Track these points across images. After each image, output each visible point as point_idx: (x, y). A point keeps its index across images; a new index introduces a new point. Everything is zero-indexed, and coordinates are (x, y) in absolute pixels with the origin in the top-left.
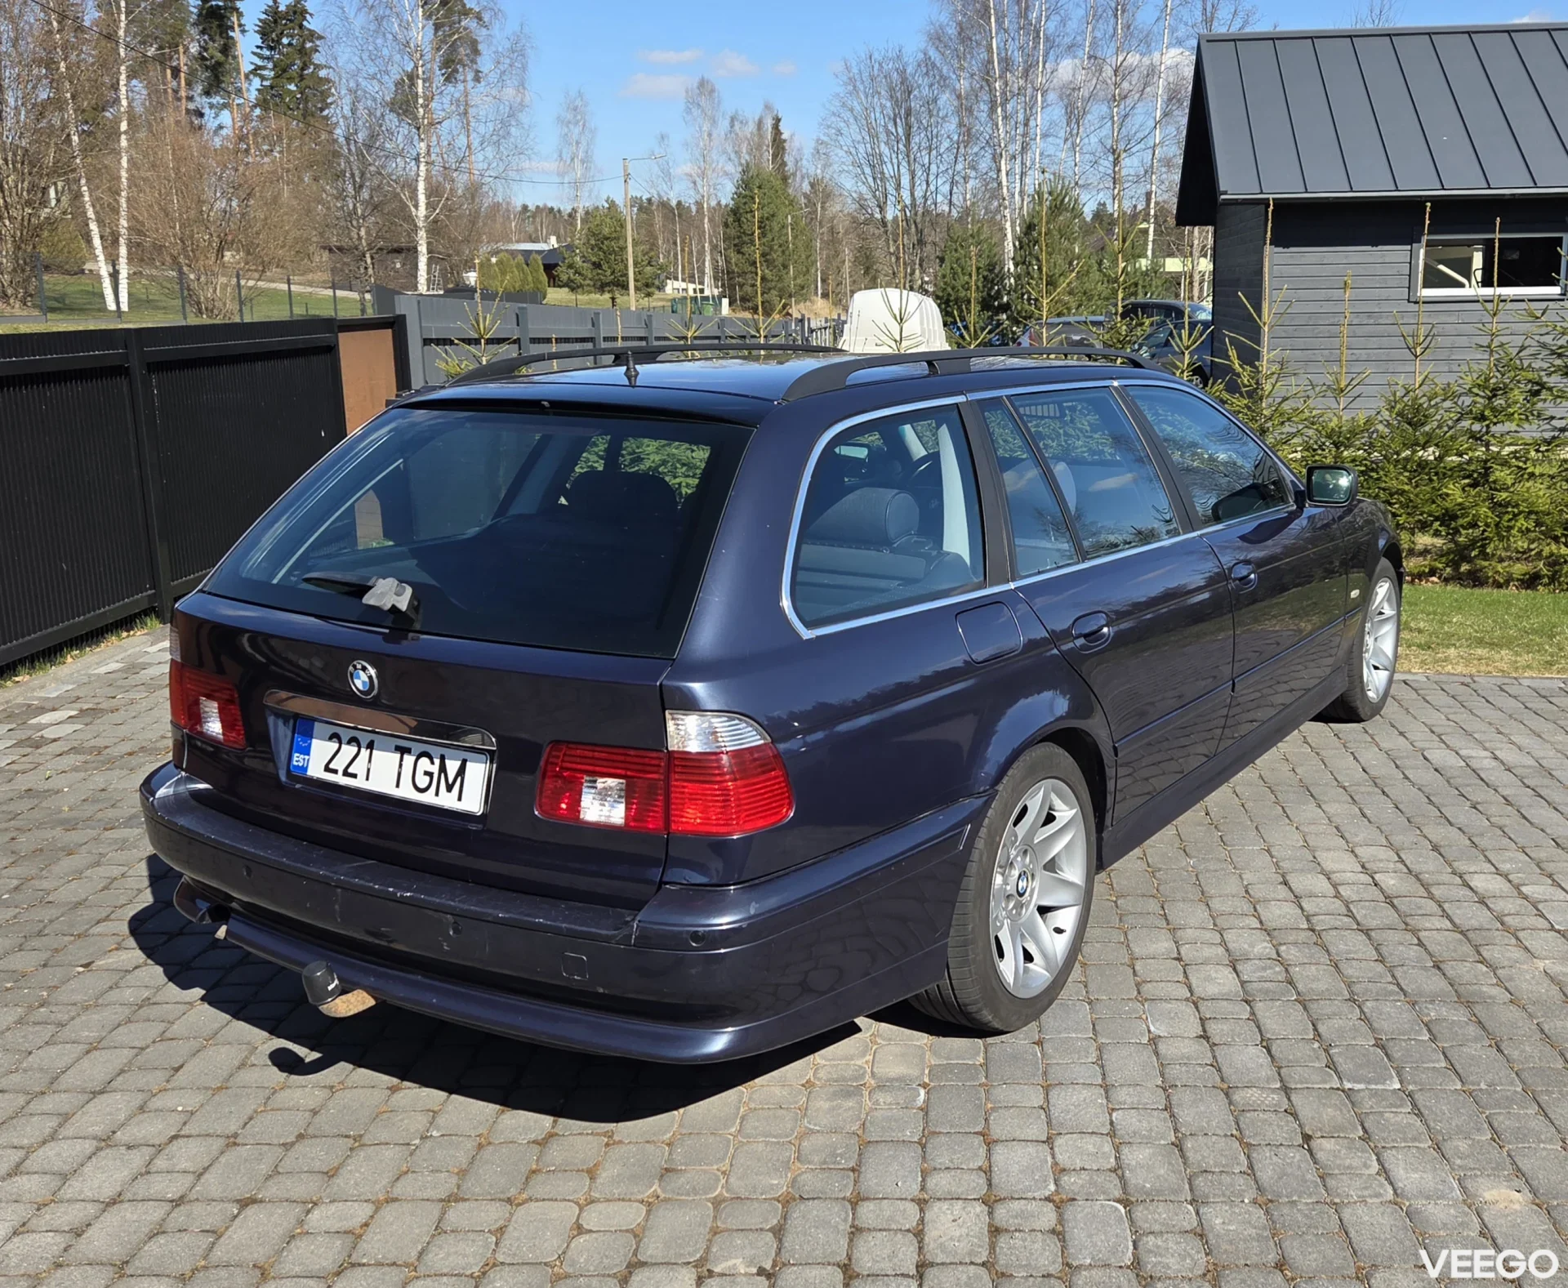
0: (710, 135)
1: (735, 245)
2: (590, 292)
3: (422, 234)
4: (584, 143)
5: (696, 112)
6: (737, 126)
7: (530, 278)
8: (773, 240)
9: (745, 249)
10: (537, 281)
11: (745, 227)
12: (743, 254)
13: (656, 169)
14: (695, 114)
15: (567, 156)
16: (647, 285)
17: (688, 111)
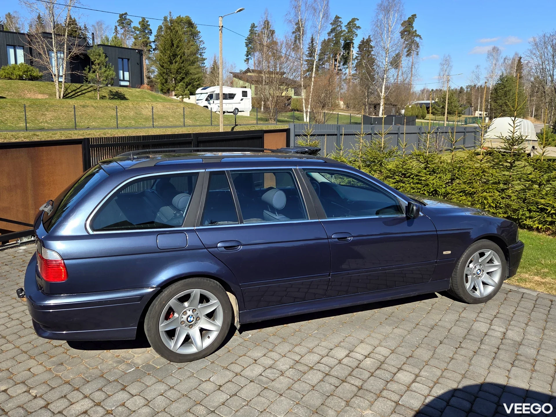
0: (495, 64)
1: (494, 100)
2: (439, 116)
3: (382, 100)
4: (448, 70)
5: (491, 57)
6: (506, 60)
7: (421, 111)
8: (509, 98)
9: (498, 101)
10: (423, 112)
11: (499, 94)
12: (497, 103)
13: (474, 76)
14: (491, 58)
15: (442, 74)
16: (459, 113)
17: (488, 57)
